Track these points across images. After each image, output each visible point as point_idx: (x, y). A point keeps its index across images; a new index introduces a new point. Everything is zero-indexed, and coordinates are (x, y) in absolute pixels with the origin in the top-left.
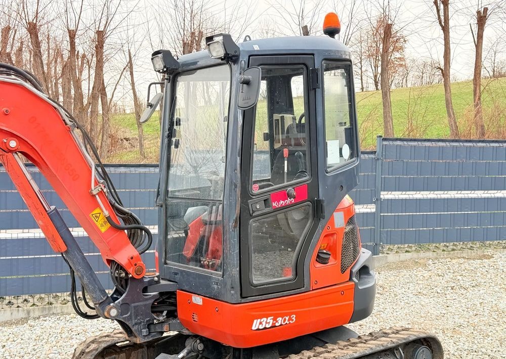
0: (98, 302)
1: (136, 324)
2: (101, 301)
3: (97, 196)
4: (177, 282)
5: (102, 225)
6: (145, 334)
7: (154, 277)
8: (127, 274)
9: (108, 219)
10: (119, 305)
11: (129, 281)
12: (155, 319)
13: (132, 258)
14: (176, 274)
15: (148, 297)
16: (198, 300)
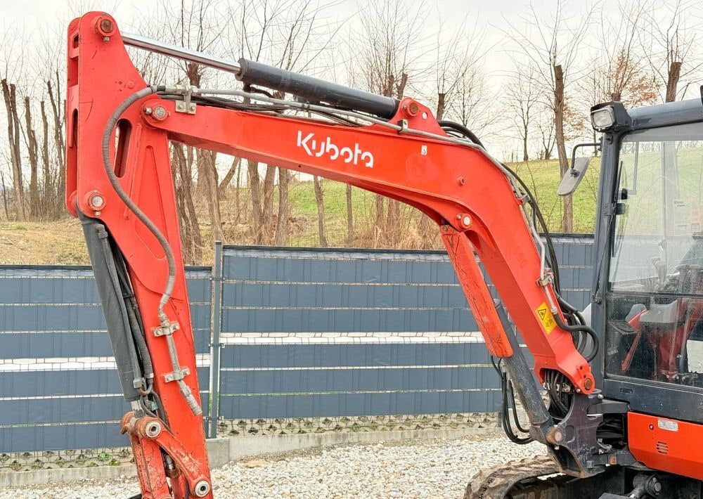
0: (540, 422)
1: (581, 453)
2: (543, 421)
3: (546, 288)
4: (628, 403)
5: (548, 326)
6: (590, 466)
7: (598, 394)
8: (573, 387)
9: (555, 317)
10: (564, 427)
11: (574, 398)
12: (601, 448)
13: (581, 368)
14: (626, 391)
15: (593, 419)
16: (671, 426)
